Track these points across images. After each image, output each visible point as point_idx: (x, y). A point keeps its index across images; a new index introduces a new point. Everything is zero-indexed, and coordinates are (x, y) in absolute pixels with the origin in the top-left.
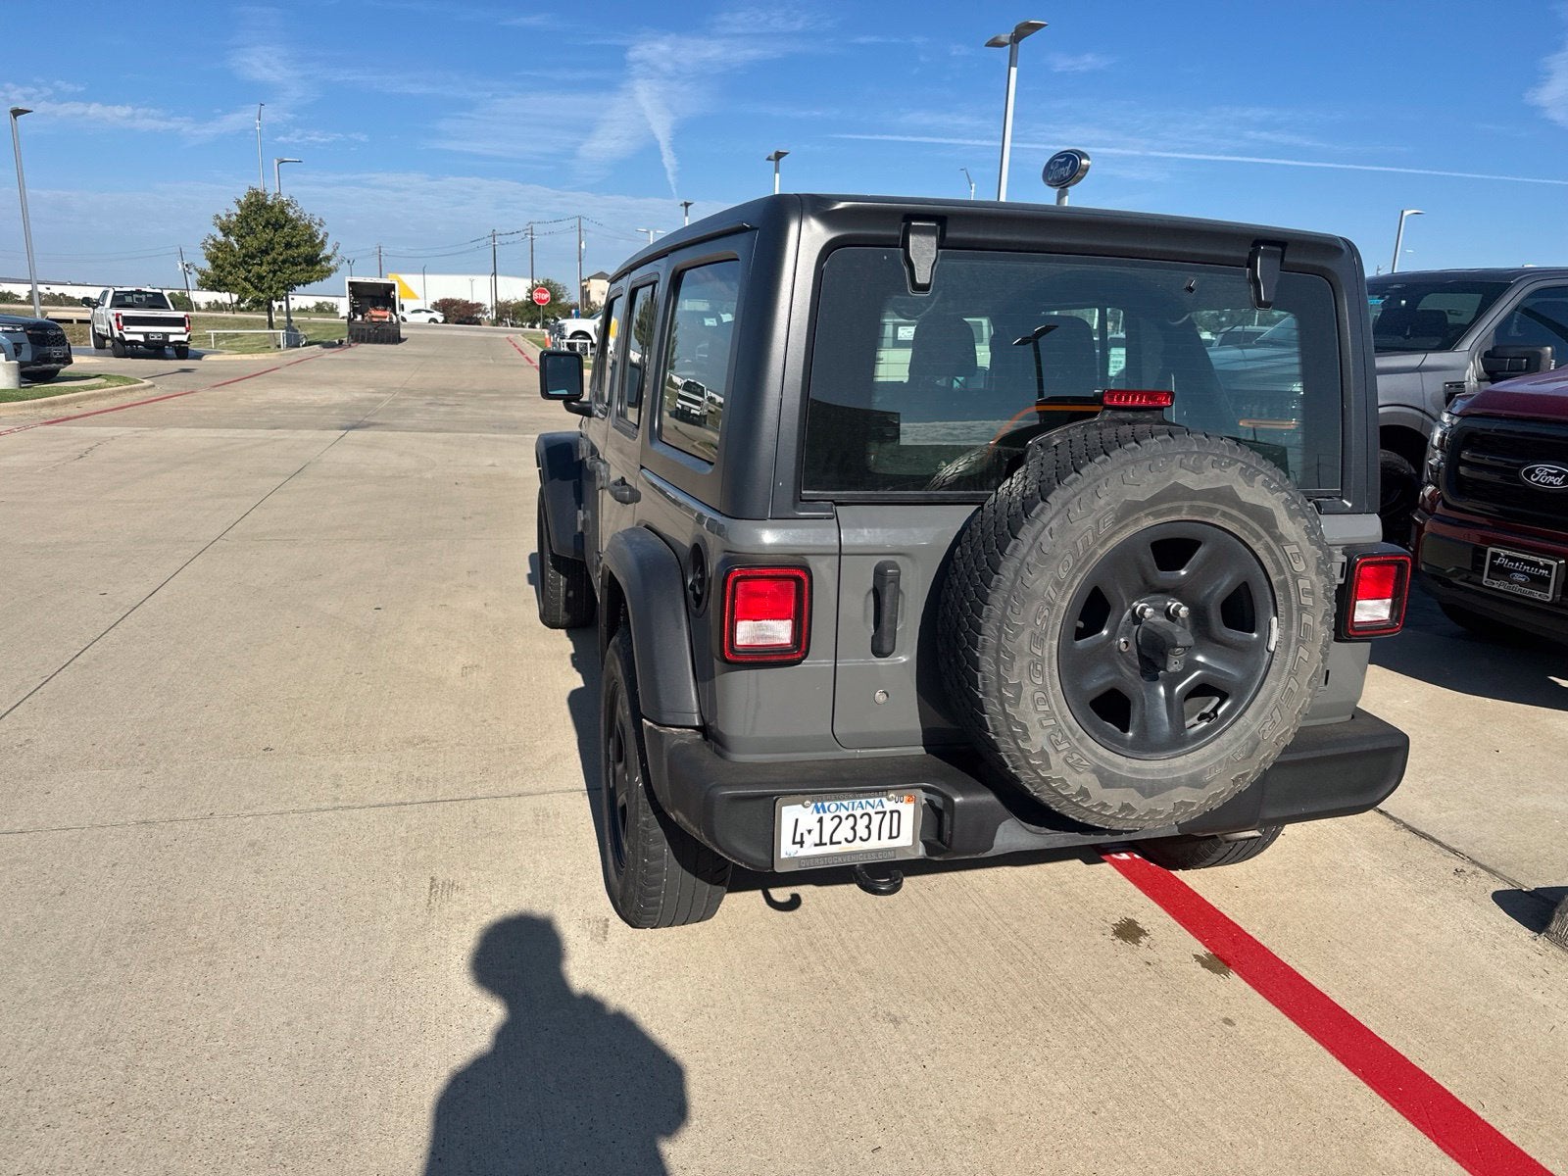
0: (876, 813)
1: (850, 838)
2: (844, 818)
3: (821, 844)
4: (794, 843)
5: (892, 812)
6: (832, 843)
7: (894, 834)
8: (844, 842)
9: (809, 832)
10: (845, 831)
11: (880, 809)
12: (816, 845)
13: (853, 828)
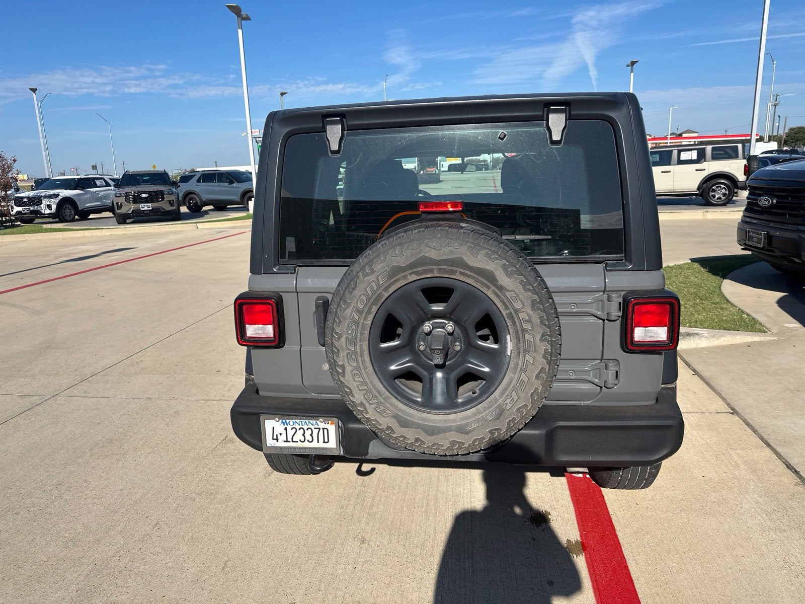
0: (315, 428)
1: (303, 440)
2: (298, 429)
3: (287, 441)
4: (273, 439)
5: (323, 429)
6: (293, 441)
7: (326, 440)
8: (299, 441)
9: (281, 434)
10: (299, 436)
11: (316, 426)
12: (285, 441)
13: (303, 435)
